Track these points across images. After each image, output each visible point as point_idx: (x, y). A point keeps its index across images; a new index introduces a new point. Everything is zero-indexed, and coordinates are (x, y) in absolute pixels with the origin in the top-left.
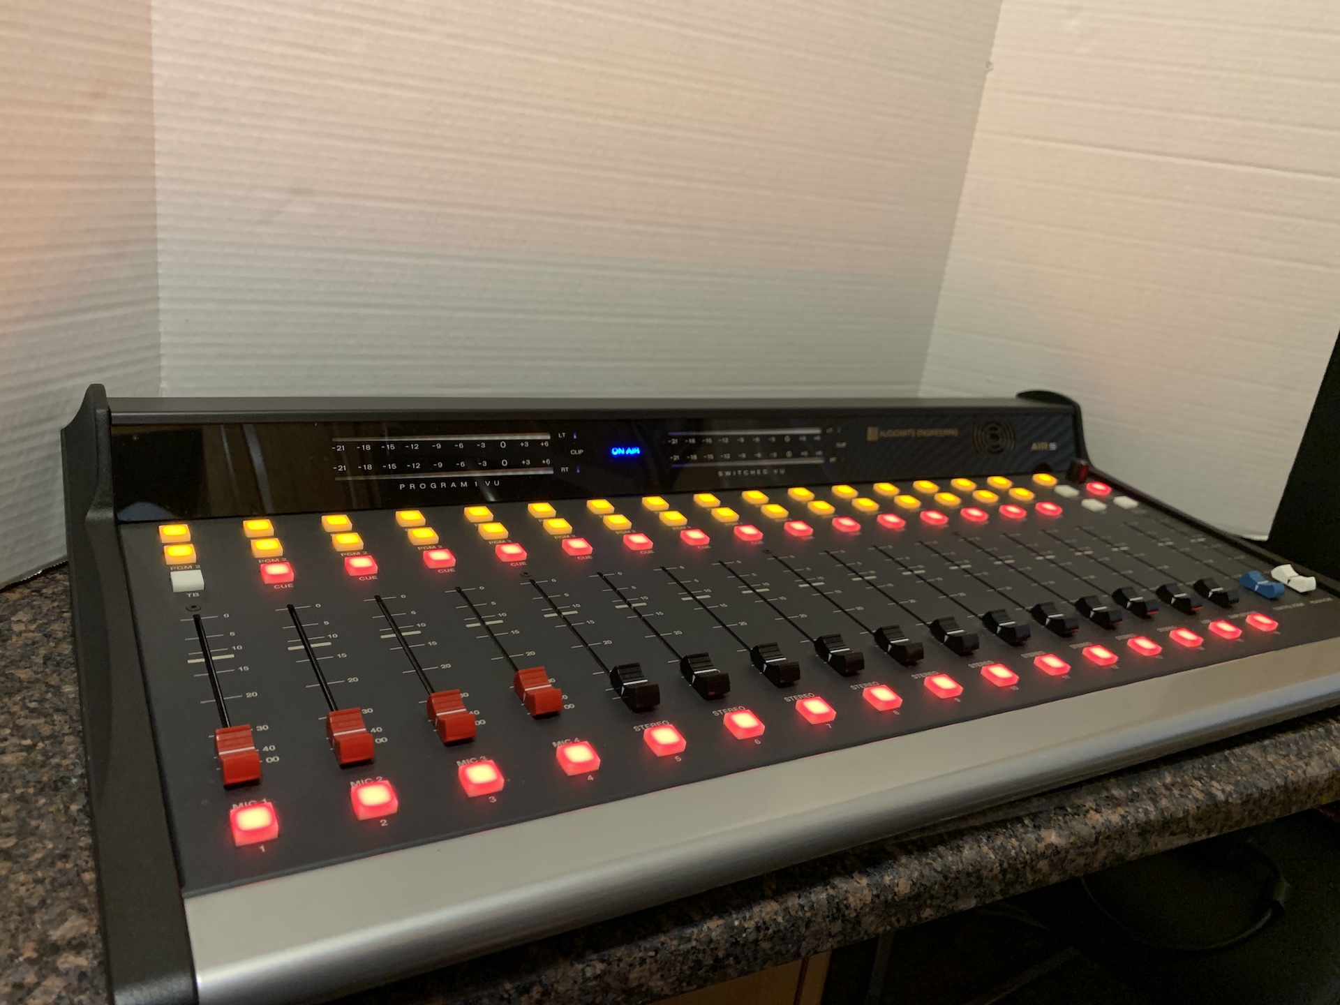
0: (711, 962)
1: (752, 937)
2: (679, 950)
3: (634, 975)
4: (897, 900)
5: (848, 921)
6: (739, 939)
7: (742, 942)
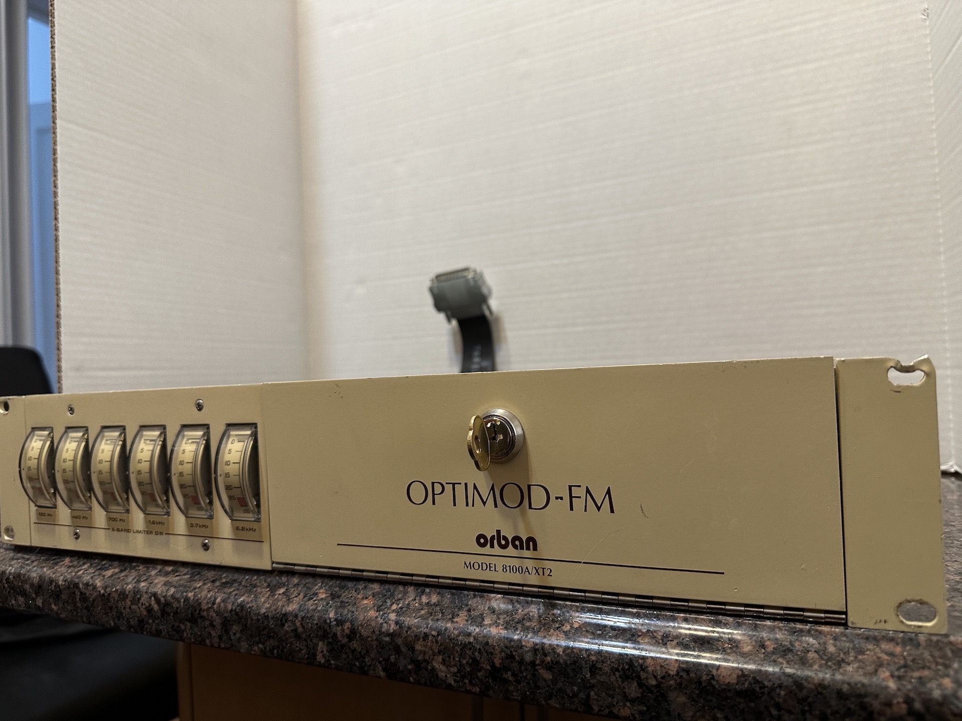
0: (488, 667)
1: (528, 657)
2: (457, 640)
3: (418, 647)
4: (717, 686)
5: (646, 686)
6: (514, 654)
7: (517, 658)
